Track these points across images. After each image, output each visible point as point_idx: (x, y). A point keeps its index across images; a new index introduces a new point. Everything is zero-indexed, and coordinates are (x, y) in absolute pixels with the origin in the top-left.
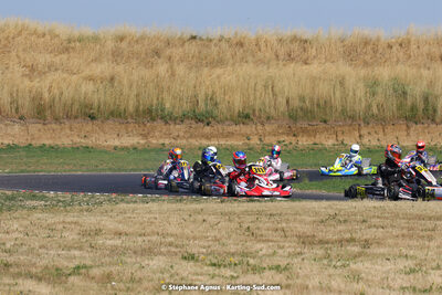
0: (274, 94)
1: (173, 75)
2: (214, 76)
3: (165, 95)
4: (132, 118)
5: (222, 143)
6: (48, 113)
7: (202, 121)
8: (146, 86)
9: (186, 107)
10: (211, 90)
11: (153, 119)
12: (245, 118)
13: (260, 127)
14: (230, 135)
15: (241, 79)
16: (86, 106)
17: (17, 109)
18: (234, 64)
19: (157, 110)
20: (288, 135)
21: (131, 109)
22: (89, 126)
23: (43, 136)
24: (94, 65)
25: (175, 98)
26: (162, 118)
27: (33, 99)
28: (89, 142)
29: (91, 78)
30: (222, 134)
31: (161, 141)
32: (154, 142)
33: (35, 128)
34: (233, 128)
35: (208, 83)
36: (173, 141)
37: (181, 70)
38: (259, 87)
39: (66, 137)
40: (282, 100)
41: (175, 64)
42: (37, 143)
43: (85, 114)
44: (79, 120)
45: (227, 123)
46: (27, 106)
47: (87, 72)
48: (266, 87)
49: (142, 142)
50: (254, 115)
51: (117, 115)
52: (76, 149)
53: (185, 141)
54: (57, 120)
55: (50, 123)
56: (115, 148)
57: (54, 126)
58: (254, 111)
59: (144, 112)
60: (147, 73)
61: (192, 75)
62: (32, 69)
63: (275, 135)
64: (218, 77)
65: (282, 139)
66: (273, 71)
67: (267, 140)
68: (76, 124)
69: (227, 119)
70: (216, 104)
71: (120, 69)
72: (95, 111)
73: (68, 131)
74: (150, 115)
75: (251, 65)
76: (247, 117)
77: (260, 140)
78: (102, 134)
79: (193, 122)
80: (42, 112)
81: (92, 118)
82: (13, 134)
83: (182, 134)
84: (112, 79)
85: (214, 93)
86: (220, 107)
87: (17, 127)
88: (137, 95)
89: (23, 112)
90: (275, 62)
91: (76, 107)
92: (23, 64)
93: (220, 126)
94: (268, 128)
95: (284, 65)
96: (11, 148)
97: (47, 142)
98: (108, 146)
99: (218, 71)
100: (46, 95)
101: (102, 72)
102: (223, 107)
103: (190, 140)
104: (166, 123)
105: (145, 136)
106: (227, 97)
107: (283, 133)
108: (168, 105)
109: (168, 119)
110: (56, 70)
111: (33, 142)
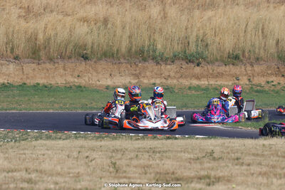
0: (265, 37)
1: (165, 17)
2: (205, 18)
3: (157, 36)
4: (125, 59)
5: (212, 82)
6: (42, 53)
7: (193, 62)
8: (138, 27)
9: (178, 48)
10: (201, 31)
11: (145, 60)
12: (234, 58)
13: (249, 68)
14: (220, 75)
15: (232, 22)
16: (80, 47)
17: (12, 49)
18: (225, 7)
19: (148, 51)
20: (276, 75)
21: (124, 50)
22: (82, 66)
23: (37, 75)
24: (88, 6)
25: (167, 39)
26: (153, 59)
27: (29, 40)
28: (82, 81)
29: (85, 20)
30: (212, 74)
31: (153, 81)
32: (146, 81)
33: (29, 68)
34: (223, 69)
35: (199, 25)
36: (164, 81)
37: (172, 12)
38: (249, 29)
39: (60, 76)
40: (272, 42)
41: (167, 6)
42: (31, 82)
43: (79, 55)
44: (73, 60)
45: (217, 63)
46: (22, 47)
47: (82, 14)
48: (256, 28)
49: (134, 81)
50: (243, 56)
51: (110, 56)
52: (69, 88)
53: (175, 81)
54: (51, 60)
55: (44, 63)
56: (107, 88)
57: (48, 66)
58: (244, 52)
59: (136, 52)
60: (140, 15)
61: (183, 17)
62: (28, 10)
63: (264, 76)
64: (210, 19)
65: (270, 80)
66: (264, 13)
67: (256, 80)
68: (69, 65)
69: (217, 60)
70: (207, 45)
71: (114, 10)
72: (89, 52)
73: (62, 71)
74: (143, 55)
75: (242, 7)
76: (237, 57)
77: (249, 80)
78: (95, 74)
79: (184, 63)
80: (37, 52)
81: (85, 58)
82: (8, 73)
83: (172, 74)
84: (106, 21)
85: (205, 35)
86: (210, 48)
87: (12, 67)
88: (130, 37)
89: (18, 52)
90: (266, 5)
91: (70, 47)
92: (19, 6)
93: (210, 67)
94: (257, 68)
95: (275, 7)
96: (5, 87)
97: (42, 81)
98: (100, 86)
99: (210, 13)
100: (41, 36)
101: (96, 14)
102: (213, 48)
103: (181, 80)
104: (158, 63)
105: (137, 76)
106: (217, 39)
107: (272, 74)
108: (159, 46)
109: (159, 59)
110: (52, 11)
111: (28, 82)
